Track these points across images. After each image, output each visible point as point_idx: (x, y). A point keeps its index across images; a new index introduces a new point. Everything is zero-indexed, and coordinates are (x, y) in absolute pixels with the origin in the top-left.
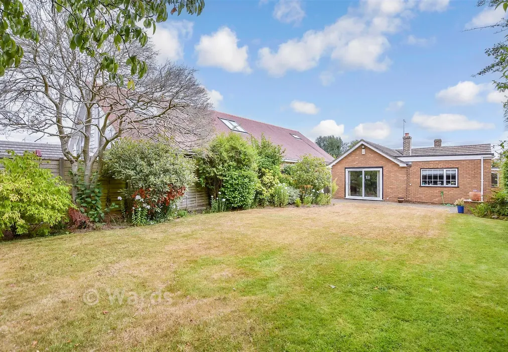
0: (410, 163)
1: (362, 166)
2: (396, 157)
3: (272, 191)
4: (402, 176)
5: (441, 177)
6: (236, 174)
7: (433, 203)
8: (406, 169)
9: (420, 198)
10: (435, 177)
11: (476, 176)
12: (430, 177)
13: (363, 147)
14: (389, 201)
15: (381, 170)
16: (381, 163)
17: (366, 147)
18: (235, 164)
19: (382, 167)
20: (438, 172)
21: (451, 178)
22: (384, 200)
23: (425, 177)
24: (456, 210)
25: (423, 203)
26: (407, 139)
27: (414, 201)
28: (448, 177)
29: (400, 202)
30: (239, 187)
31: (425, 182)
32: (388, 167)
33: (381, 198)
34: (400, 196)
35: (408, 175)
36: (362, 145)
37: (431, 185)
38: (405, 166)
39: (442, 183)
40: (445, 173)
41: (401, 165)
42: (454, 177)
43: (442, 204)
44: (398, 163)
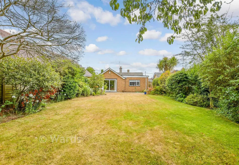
0: (126, 78)
1: (109, 78)
2: (121, 75)
3: (83, 89)
4: (123, 82)
5: (135, 83)
6: (72, 80)
7: (133, 92)
8: (125, 80)
9: (129, 90)
10: (134, 83)
11: (144, 83)
12: (132, 83)
13: (110, 71)
14: (119, 92)
15: (116, 80)
16: (116, 77)
17: (111, 71)
18: (71, 76)
19: (117, 79)
20: (134, 81)
21: (138, 83)
22: (117, 91)
23: (130, 83)
24: (144, 93)
25: (130, 92)
26: (121, 69)
27: (127, 91)
28: (137, 83)
29: (123, 92)
30: (73, 88)
31: (130, 85)
32: (119, 79)
33: (116, 91)
34: (123, 90)
35: (125, 82)
36: (110, 70)
37: (132, 86)
38: (125, 79)
39: (135, 85)
40: (136, 81)
41: (123, 78)
42: (139, 83)
43: (136, 92)
44: (122, 77)
